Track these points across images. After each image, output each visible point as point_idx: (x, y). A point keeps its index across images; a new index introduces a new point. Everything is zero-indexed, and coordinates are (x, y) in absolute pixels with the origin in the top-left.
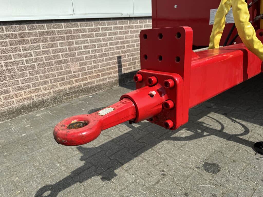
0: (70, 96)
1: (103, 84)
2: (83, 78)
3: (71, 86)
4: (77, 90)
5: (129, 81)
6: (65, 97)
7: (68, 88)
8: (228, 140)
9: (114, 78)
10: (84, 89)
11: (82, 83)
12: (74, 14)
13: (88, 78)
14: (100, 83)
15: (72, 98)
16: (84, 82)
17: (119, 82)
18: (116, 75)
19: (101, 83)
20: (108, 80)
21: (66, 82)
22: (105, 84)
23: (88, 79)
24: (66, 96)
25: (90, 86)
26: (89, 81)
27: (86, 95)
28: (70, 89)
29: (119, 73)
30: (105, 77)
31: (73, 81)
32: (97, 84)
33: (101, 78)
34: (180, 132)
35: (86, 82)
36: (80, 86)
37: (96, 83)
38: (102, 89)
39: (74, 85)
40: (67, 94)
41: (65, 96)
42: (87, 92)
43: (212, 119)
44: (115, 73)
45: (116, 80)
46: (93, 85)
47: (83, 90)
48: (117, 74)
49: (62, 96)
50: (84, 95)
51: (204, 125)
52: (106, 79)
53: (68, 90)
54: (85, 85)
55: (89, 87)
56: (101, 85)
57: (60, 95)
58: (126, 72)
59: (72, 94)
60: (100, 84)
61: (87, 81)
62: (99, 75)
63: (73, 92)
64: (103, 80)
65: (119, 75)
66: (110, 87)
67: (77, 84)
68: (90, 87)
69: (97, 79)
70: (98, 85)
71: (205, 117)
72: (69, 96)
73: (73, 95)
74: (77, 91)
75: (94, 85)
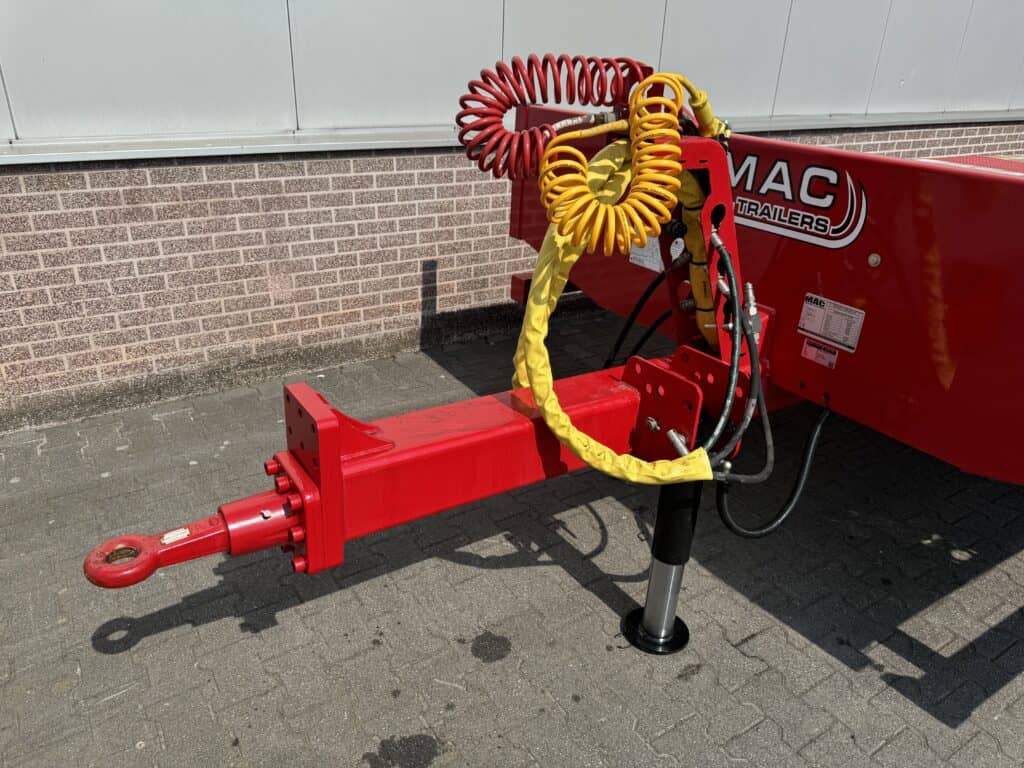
0: (261, 369)
1: (368, 340)
2: (305, 320)
3: (264, 340)
4: (280, 352)
5: (455, 338)
6: (244, 372)
7: (253, 346)
8: (585, 586)
9: (404, 326)
10: (305, 351)
11: (300, 334)
12: (298, 129)
13: (320, 320)
14: (356, 337)
15: (265, 375)
16: (306, 332)
17: (422, 338)
18: (412, 318)
19: (363, 337)
20: (383, 331)
21: (251, 328)
22: (374, 340)
23: (320, 323)
24: (247, 368)
25: (323, 344)
26: (322, 329)
27: (309, 368)
28: (261, 348)
29: (426, 311)
30: (376, 321)
31: (271, 326)
32: (349, 339)
33: (363, 323)
35: (314, 331)
36: (292, 343)
37: (343, 338)
38: (363, 357)
39: (274, 338)
40: (252, 361)
41: (243, 368)
42: (313, 361)
43: (593, 517)
44: (409, 311)
45: (410, 332)
46: (333, 342)
47: (301, 354)
48: (418, 315)
49: (236, 367)
50: (302, 368)
51: (561, 532)
52: (378, 326)
53: (254, 352)
54: (307, 339)
55: (320, 345)
56: (359, 342)
57: (229, 364)
58: (448, 309)
59: (265, 364)
60: (357, 341)
61: (317, 330)
62: (355, 312)
63: (270, 358)
64: (370, 328)
65: (423, 317)
66: (389, 350)
67: (285, 336)
68: (323, 348)
69: (350, 325)
70: (352, 343)
71: (583, 507)
72: (255, 367)
73: (269, 368)
74: (283, 356)
75: (339, 341)
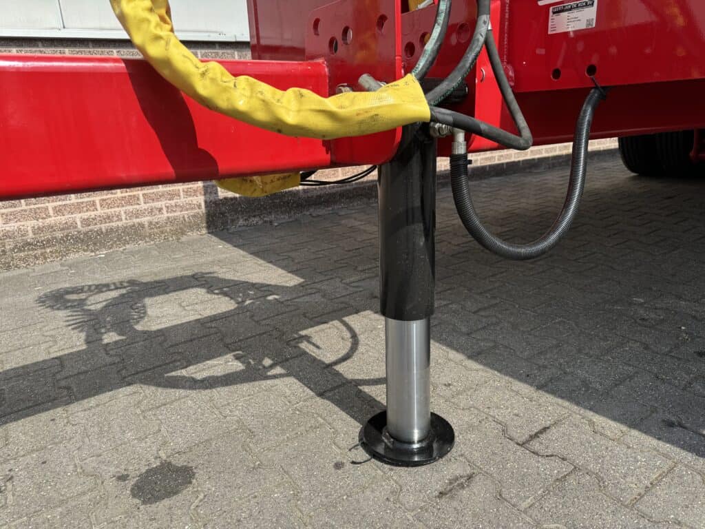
0: (39, 252)
1: (150, 223)
2: (82, 203)
3: (40, 223)
4: (59, 235)
5: (241, 222)
6: (22, 254)
7: (29, 228)
9: (187, 210)
10: (86, 234)
11: (78, 217)
12: (64, 27)
13: (98, 203)
14: (138, 220)
15: (45, 258)
16: (85, 215)
17: (207, 223)
18: (195, 202)
19: (145, 220)
20: (165, 215)
21: (25, 211)
22: (157, 223)
23: (98, 206)
24: (24, 251)
25: (104, 227)
26: (100, 212)
27: (92, 251)
28: (39, 230)
29: (208, 196)
30: (158, 204)
31: (47, 209)
32: (130, 223)
33: (143, 206)
34: (208, 362)
35: (93, 214)
36: (67, 226)
37: (124, 221)
38: (147, 239)
39: (51, 220)
40: (29, 244)
41: (20, 251)
42: (95, 244)
44: (190, 195)
45: (194, 216)
46: (115, 225)
47: (82, 236)
48: (201, 199)
49: (12, 250)
50: (84, 251)
52: (160, 210)
53: (31, 235)
54: (86, 222)
55: (101, 229)
56: (142, 225)
57: (4, 246)
59: (44, 247)
60: (139, 224)
61: (95, 212)
62: (134, 196)
63: (48, 241)
64: (151, 211)
65: (206, 202)
66: (174, 233)
67: (62, 219)
68: (104, 230)
69: (130, 208)
70: (134, 226)
72: (33, 249)
73: (48, 250)
74: (62, 239)
75: (120, 224)
